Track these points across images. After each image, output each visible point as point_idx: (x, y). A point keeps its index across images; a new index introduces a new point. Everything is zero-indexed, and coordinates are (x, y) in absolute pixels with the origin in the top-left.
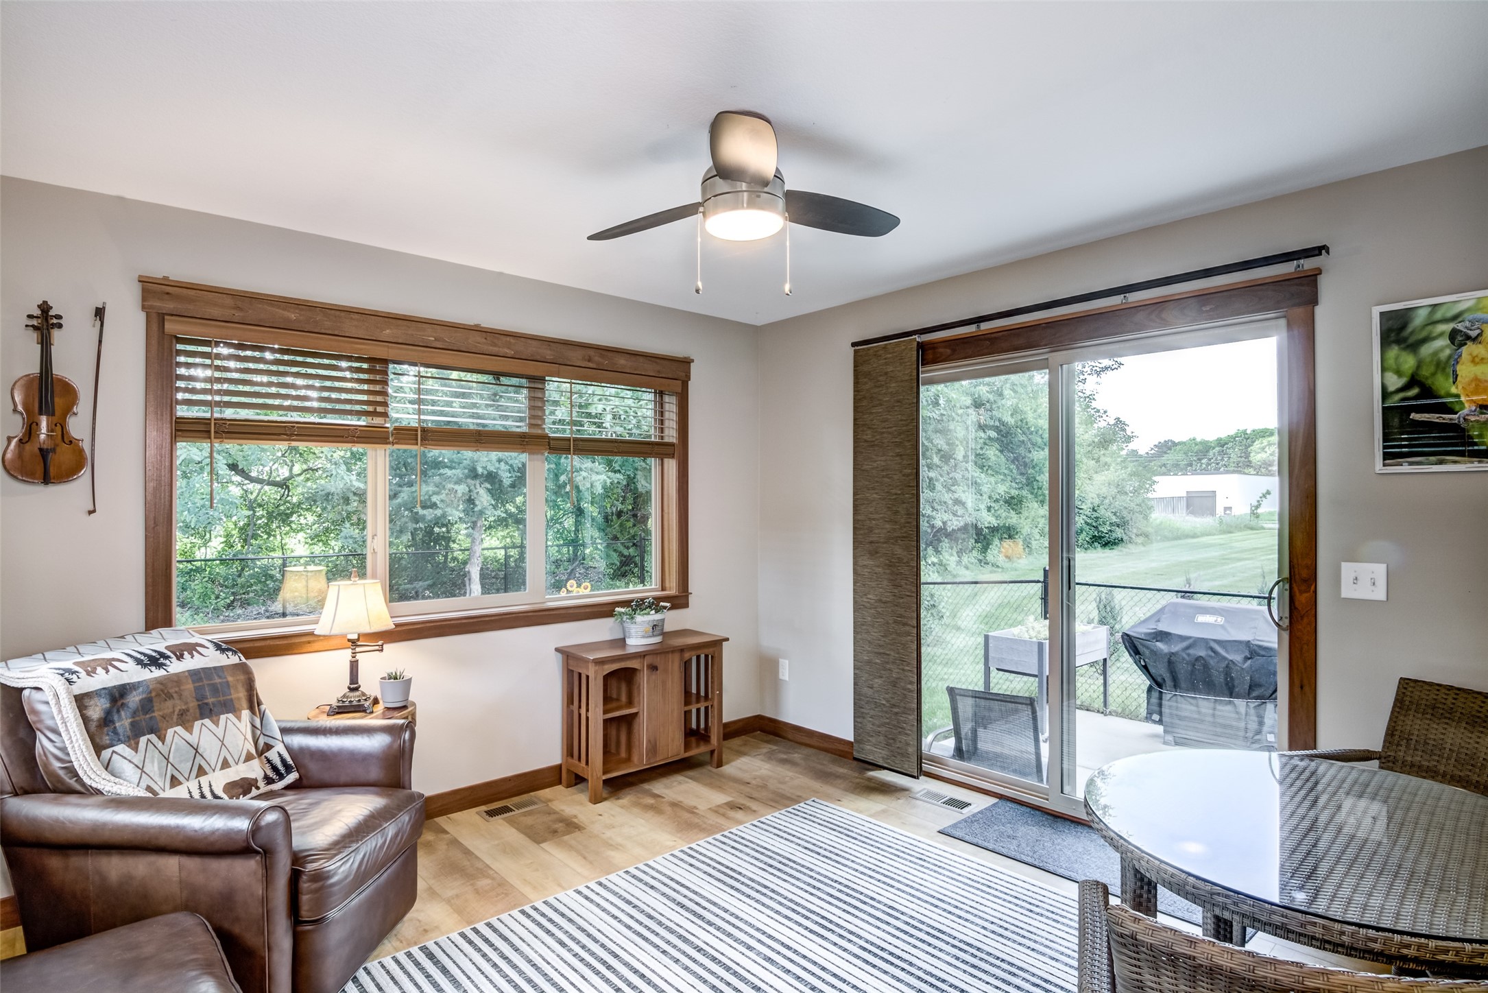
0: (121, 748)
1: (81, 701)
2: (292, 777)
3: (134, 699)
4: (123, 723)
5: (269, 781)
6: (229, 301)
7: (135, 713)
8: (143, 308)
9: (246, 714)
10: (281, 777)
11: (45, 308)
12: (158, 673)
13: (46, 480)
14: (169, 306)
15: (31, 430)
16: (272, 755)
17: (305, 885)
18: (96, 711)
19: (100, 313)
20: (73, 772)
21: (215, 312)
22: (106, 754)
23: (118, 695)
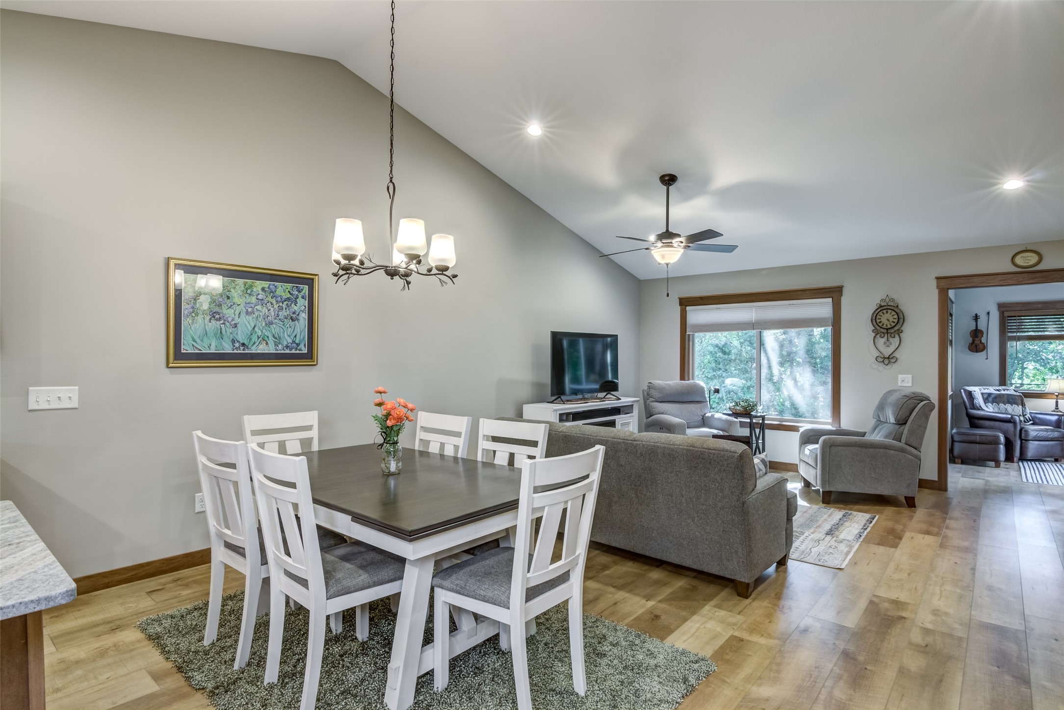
0: (989, 404)
1: (982, 394)
2: (1031, 422)
3: (993, 396)
4: (990, 399)
5: (1025, 422)
6: (1021, 305)
7: (993, 398)
8: (999, 310)
9: (1020, 406)
10: (1029, 422)
11: (976, 315)
12: (998, 392)
13: (977, 351)
14: (1005, 309)
15: (973, 341)
16: (1026, 417)
17: (1023, 432)
18: (985, 396)
19: (988, 313)
20: (980, 406)
21: (1018, 309)
22: (987, 404)
23: (990, 395)
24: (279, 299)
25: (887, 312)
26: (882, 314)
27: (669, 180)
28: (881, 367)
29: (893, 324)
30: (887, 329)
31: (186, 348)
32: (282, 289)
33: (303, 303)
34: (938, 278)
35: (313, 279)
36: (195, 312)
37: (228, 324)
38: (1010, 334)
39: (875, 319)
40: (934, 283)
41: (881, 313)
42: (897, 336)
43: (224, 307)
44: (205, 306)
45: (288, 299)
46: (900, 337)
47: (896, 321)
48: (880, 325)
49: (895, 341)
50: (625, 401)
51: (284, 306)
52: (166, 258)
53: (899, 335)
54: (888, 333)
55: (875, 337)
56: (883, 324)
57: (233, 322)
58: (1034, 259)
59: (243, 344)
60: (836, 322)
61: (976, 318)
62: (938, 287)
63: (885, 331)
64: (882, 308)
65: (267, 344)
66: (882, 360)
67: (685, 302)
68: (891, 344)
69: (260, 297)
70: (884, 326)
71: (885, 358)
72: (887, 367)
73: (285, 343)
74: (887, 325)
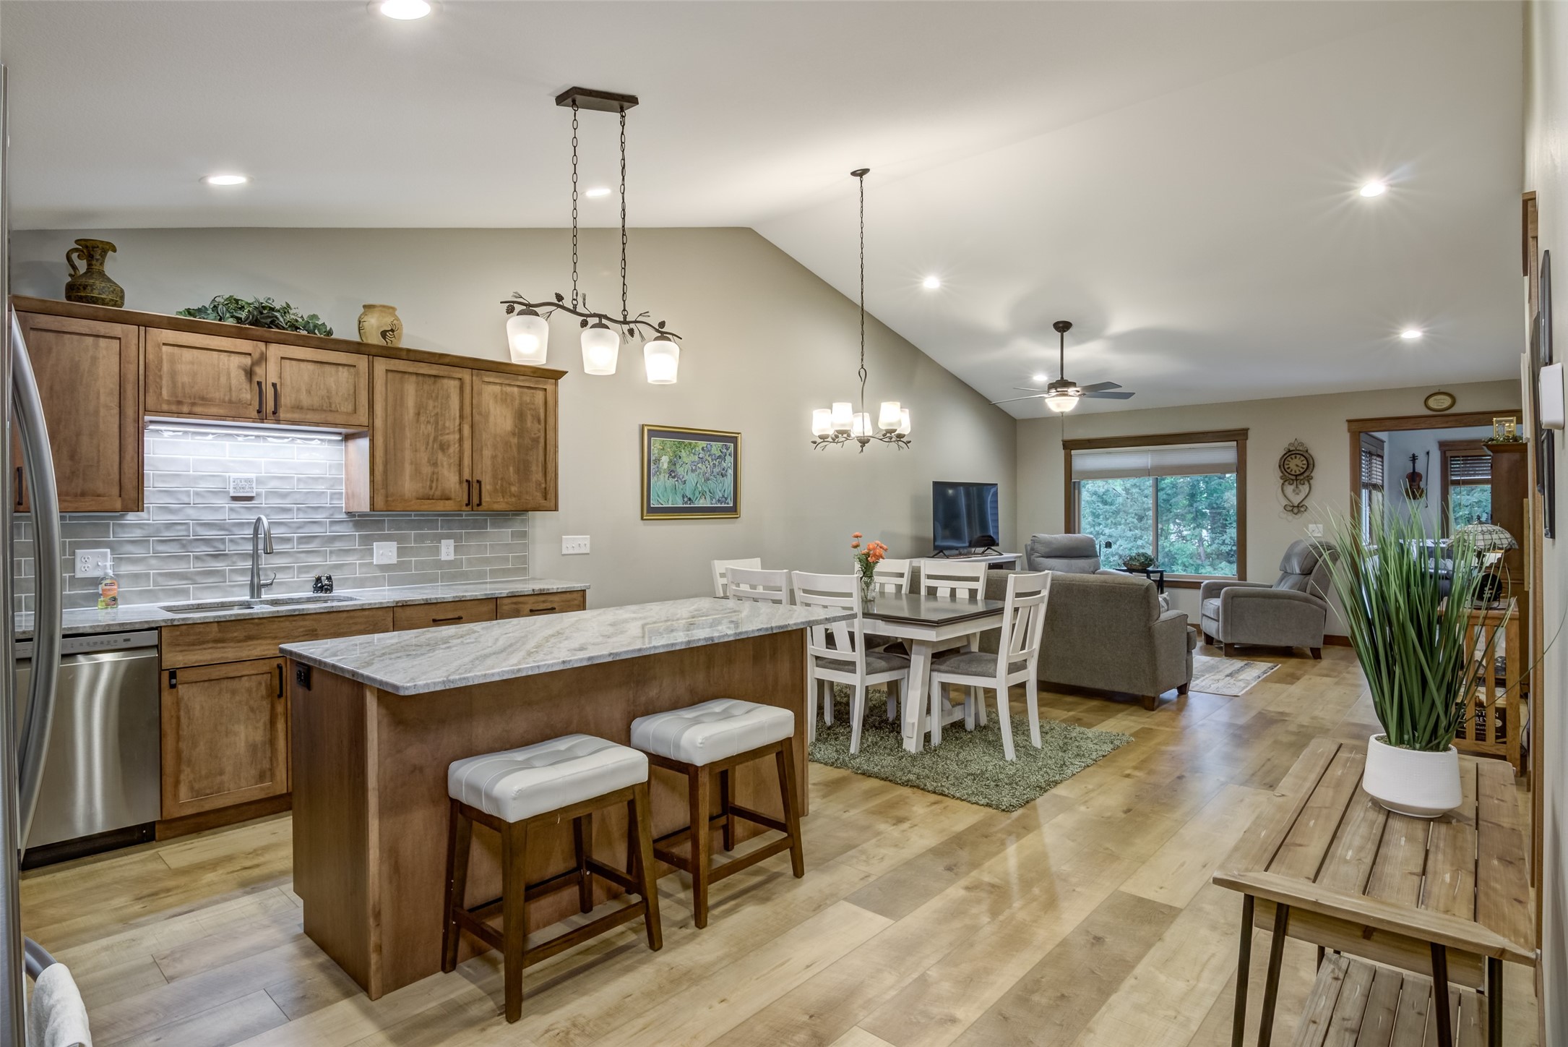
6: (1466, 443)
8: (1440, 450)
11: (1414, 455)
13: (1415, 498)
14: (1447, 448)
15: (1410, 486)
19: (1428, 453)
21: (1462, 448)
24: (713, 457)
25: (1296, 457)
26: (1290, 460)
27: (1063, 327)
28: (1290, 516)
29: (1302, 470)
30: (1296, 476)
31: (654, 504)
32: (716, 447)
33: (730, 460)
34: (1349, 421)
35: (736, 437)
36: (658, 471)
37: (680, 481)
38: (1454, 478)
39: (1283, 465)
40: (1345, 426)
41: (1289, 458)
42: (1306, 483)
43: (678, 466)
44: (665, 466)
45: (719, 457)
46: (1310, 484)
47: (1305, 467)
48: (1289, 471)
49: (1305, 489)
50: (1007, 556)
51: (717, 464)
52: (640, 425)
53: (1309, 482)
54: (1297, 480)
55: (1283, 484)
56: (1292, 470)
57: (683, 479)
58: (1446, 401)
59: (690, 499)
60: (1241, 468)
61: (1414, 458)
62: (1349, 430)
63: (1294, 478)
64: (1290, 454)
65: (705, 498)
66: (1291, 508)
67: (1069, 446)
68: (1300, 491)
69: (701, 456)
70: (1293, 473)
71: (1294, 507)
72: (1297, 516)
73: (717, 498)
74: (1295, 472)
